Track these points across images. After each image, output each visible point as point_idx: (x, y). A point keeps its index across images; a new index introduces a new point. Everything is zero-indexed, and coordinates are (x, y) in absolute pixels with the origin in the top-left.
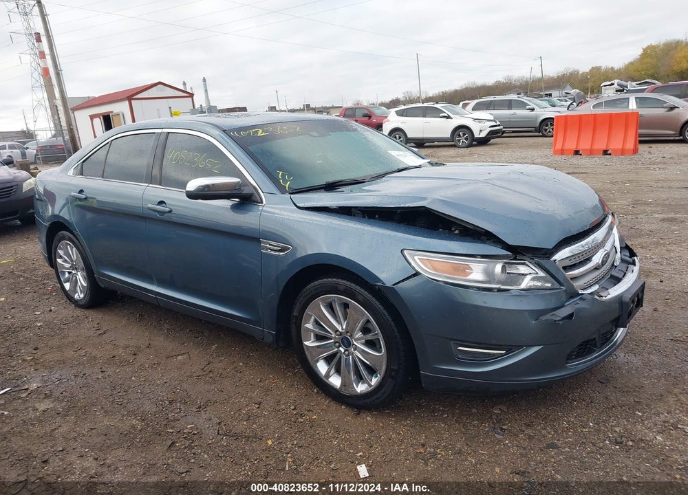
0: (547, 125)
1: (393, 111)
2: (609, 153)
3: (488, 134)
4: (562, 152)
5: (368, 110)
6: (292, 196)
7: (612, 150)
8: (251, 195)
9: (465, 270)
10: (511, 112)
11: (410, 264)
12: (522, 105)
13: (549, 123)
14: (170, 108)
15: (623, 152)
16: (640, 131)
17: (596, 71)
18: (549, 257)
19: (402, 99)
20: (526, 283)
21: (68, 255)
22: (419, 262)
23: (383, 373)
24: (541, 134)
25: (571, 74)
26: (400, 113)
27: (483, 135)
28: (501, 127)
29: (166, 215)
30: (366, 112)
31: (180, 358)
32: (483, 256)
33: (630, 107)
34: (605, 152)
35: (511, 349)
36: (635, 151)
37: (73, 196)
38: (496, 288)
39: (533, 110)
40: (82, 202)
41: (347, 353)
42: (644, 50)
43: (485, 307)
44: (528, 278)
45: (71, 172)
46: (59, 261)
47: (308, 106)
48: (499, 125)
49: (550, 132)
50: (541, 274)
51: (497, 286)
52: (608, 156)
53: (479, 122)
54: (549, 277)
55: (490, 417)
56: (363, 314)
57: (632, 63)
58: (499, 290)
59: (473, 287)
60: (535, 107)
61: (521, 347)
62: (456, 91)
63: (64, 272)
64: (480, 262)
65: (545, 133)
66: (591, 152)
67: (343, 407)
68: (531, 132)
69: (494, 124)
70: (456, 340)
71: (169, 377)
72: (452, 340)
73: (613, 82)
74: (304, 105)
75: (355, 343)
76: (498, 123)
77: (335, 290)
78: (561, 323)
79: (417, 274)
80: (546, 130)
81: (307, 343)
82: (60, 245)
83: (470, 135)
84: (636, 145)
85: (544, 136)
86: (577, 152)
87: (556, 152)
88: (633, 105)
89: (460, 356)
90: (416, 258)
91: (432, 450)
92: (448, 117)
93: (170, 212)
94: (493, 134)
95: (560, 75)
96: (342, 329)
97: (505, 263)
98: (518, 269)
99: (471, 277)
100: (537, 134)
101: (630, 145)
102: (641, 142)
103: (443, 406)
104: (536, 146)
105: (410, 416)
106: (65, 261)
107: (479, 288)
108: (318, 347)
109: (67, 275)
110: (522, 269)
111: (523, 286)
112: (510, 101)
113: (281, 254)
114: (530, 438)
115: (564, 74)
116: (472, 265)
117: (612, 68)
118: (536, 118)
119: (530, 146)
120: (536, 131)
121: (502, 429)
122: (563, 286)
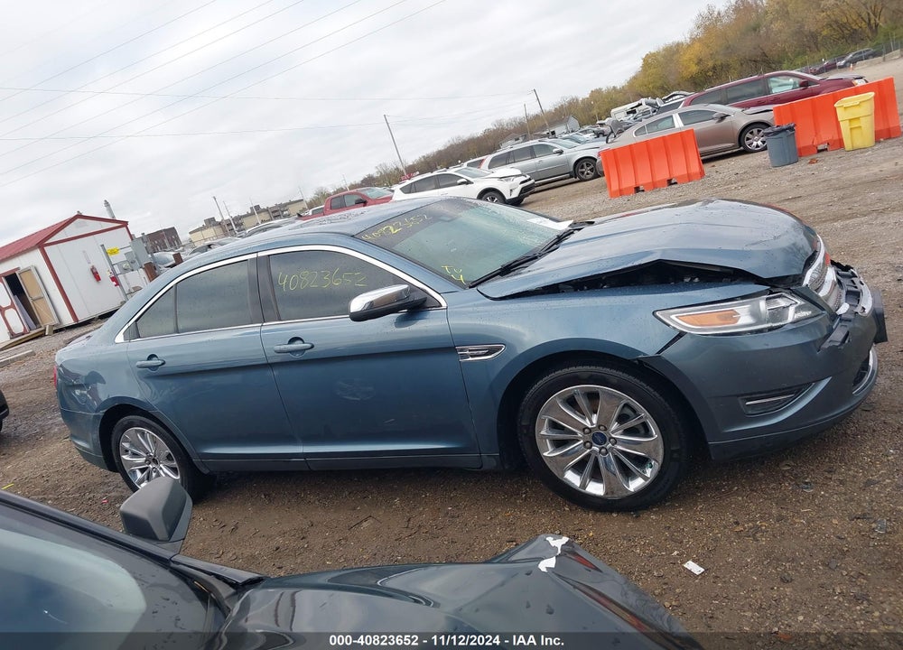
0: (582, 167)
1: (397, 188)
2: (673, 182)
3: (521, 192)
4: (621, 192)
5: (361, 195)
6: (480, 288)
7: (676, 178)
8: (425, 300)
9: (732, 316)
10: (537, 160)
11: (668, 325)
12: (546, 149)
13: (585, 164)
14: (102, 246)
15: (689, 178)
16: (701, 150)
17: (596, 94)
18: (800, 284)
19: (376, 175)
20: (792, 315)
21: (139, 446)
22: (678, 321)
23: (660, 459)
24: (578, 179)
25: (570, 103)
26: (407, 190)
27: (515, 194)
28: (532, 181)
29: (307, 352)
30: (356, 198)
31: (365, 524)
32: (743, 297)
33: (677, 126)
34: (670, 183)
35: (797, 390)
36: (702, 174)
37: (141, 367)
38: (765, 329)
39: (561, 152)
40: (155, 372)
41: (603, 450)
42: (644, 60)
43: (768, 349)
44: (792, 310)
45: (120, 338)
46: (125, 457)
47: (257, 207)
48: (530, 179)
49: (588, 174)
50: (800, 302)
51: (769, 325)
52: (673, 186)
53: (507, 180)
54: (809, 304)
55: (784, 476)
56: (621, 398)
57: (635, 78)
58: (771, 329)
59: (745, 333)
60: (563, 148)
61: (809, 384)
62: (440, 152)
63: (134, 472)
64: (743, 304)
65: (583, 177)
66: (654, 186)
67: (615, 515)
68: (565, 179)
69: (523, 179)
70: (742, 395)
71: (374, 548)
72: (738, 396)
73: (639, 102)
74: (251, 208)
75: (613, 436)
76: (528, 177)
77: (576, 380)
78: (842, 347)
79: (681, 335)
80: (583, 173)
81: (546, 454)
82: (126, 435)
83: (500, 197)
84: (701, 168)
85: (582, 180)
86: (637, 190)
87: (613, 195)
88: (678, 123)
89: (750, 412)
90: (673, 317)
91: (750, 524)
92: (468, 182)
93: (312, 347)
94: (526, 191)
95: (557, 107)
96: (592, 424)
97: (767, 299)
98: (778, 303)
99: (740, 322)
100: (573, 179)
101: (695, 167)
102: (705, 161)
103: (724, 481)
104: (583, 194)
105: (696, 501)
106: (135, 455)
107: (751, 332)
108: (562, 455)
109: (139, 475)
110: (782, 303)
111: (790, 319)
112: (531, 147)
113: (492, 356)
114: (841, 482)
115: (562, 105)
116: (737, 309)
117: (614, 87)
118: (568, 162)
119: (575, 195)
120: (571, 177)
121: (806, 483)
122: (824, 310)
